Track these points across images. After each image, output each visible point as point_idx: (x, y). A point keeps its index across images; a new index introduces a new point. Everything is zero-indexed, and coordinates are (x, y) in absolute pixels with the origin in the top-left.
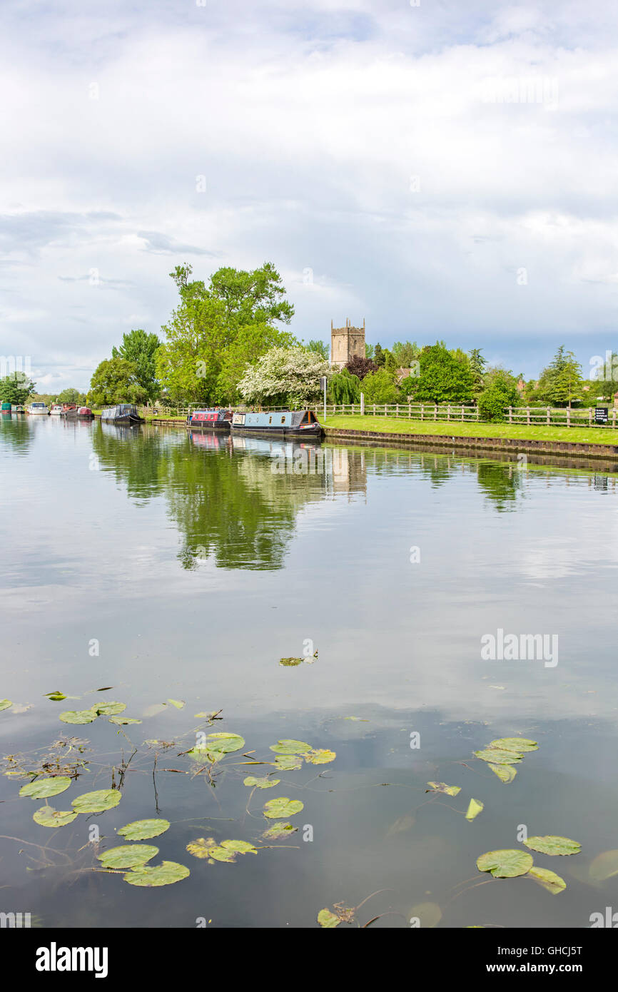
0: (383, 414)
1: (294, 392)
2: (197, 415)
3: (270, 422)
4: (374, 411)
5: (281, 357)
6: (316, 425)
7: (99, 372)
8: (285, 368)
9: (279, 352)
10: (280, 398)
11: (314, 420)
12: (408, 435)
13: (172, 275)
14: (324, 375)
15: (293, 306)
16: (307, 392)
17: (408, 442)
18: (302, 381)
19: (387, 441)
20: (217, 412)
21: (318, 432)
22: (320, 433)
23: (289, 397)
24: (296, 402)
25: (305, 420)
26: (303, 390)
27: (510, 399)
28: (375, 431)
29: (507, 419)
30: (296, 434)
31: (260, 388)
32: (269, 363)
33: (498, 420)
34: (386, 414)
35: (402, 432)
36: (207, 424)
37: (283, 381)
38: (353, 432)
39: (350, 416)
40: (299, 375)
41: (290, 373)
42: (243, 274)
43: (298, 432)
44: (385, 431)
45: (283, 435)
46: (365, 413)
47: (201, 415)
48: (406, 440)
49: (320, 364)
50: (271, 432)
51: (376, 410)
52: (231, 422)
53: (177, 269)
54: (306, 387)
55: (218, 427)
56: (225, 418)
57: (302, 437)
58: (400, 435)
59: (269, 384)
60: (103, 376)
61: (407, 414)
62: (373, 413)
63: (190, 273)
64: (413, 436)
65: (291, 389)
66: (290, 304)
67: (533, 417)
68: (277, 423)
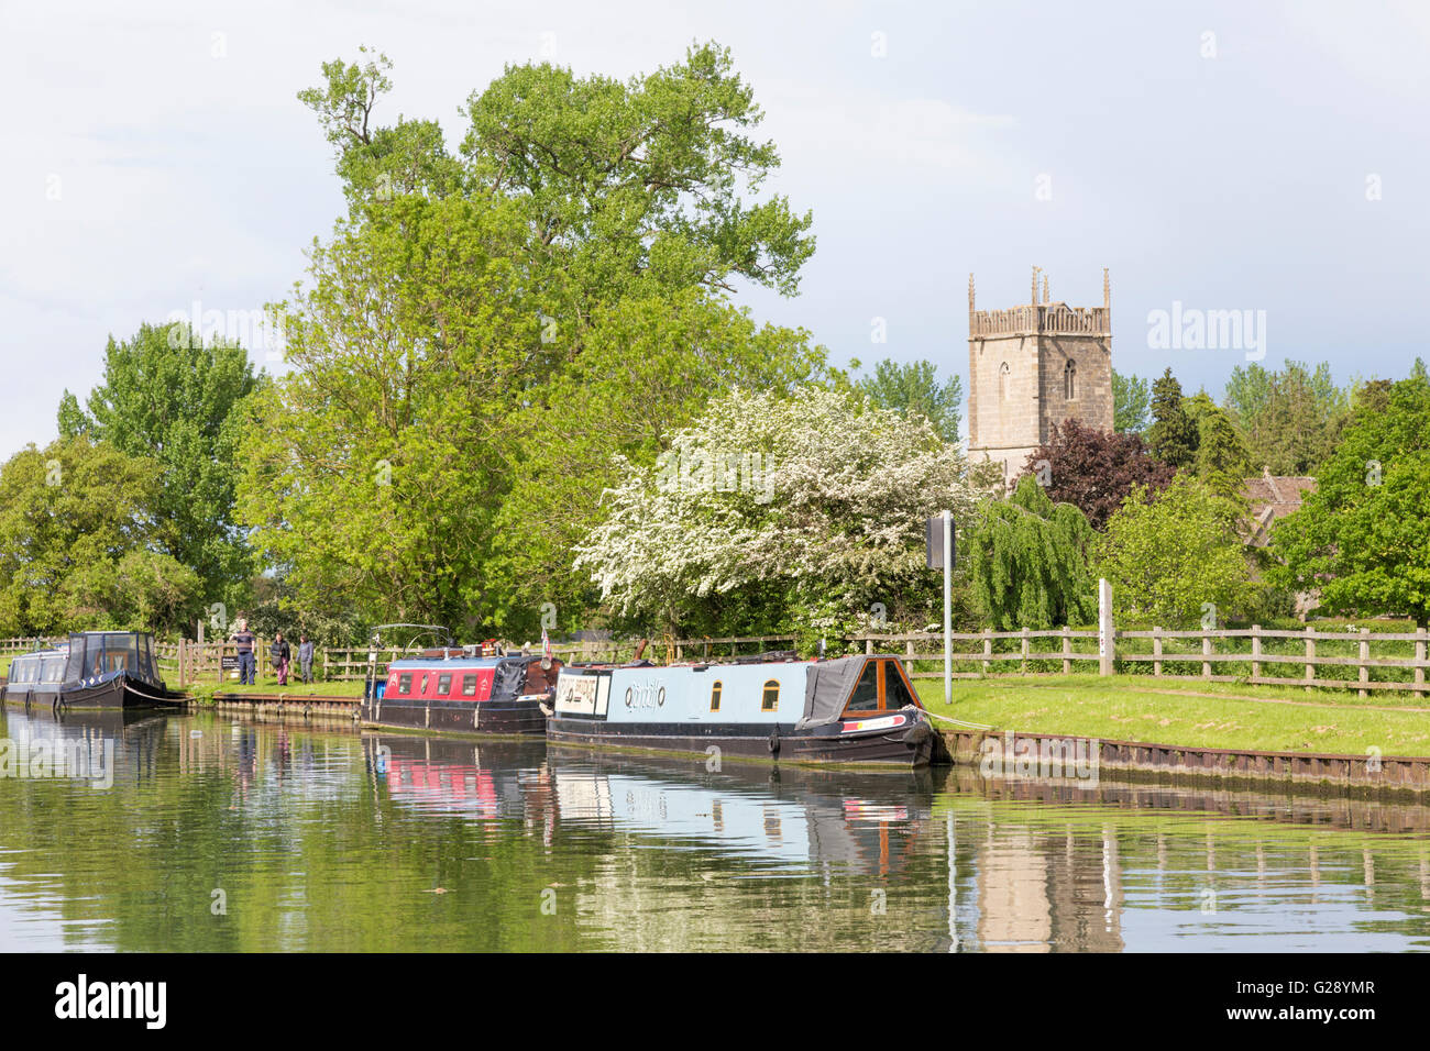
0: (1195, 668)
1: (816, 578)
3: (715, 705)
4: (1158, 654)
5: (761, 430)
6: (911, 715)
8: (776, 478)
9: (752, 410)
10: (755, 603)
11: (901, 694)
12: (1306, 760)
13: (310, 97)
14: (943, 504)
15: (808, 221)
16: (873, 579)
17: (1306, 790)
18: (851, 533)
19: (1216, 783)
20: (489, 664)
21: (921, 745)
22: (927, 751)
23: (797, 598)
24: (823, 620)
25: (863, 696)
26: (853, 570)
28: (1164, 739)
30: (823, 753)
31: (673, 563)
34: (1207, 669)
35: (1278, 745)
36: (446, 715)
37: (768, 532)
39: (1057, 677)
40: (837, 508)
41: (800, 497)
42: (604, 89)
43: (833, 743)
44: (1204, 741)
45: (768, 761)
46: (1120, 666)
47: (424, 674)
48: (1296, 778)
49: (927, 459)
51: (1166, 651)
52: (551, 704)
54: (867, 556)
55: (493, 727)
56: (522, 689)
57: (848, 766)
58: (1270, 759)
59: (709, 545)
61: (1298, 670)
62: (1151, 664)
63: (384, 86)
64: (1325, 761)
65: (803, 566)
66: (797, 211)
68: (743, 708)
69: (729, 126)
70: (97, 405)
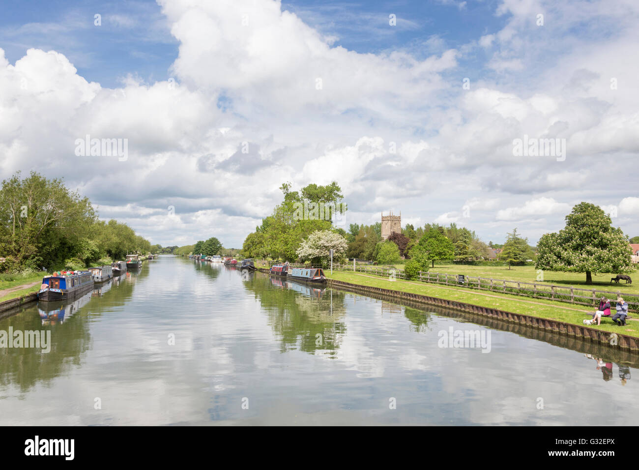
1: (324, 257)
2: (274, 268)
3: (301, 274)
5: (319, 236)
6: (323, 277)
7: (248, 240)
8: (320, 243)
9: (319, 234)
11: (322, 274)
13: (281, 188)
18: (329, 250)
21: (323, 281)
25: (316, 274)
27: (423, 266)
29: (419, 278)
30: (311, 282)
31: (307, 254)
32: (312, 239)
33: (414, 279)
36: (278, 273)
37: (318, 250)
38: (340, 282)
40: (326, 247)
41: (322, 245)
43: (313, 280)
45: (305, 282)
48: (361, 289)
50: (301, 280)
53: (283, 185)
57: (314, 284)
58: (359, 286)
59: (310, 251)
60: (249, 242)
62: (359, 270)
63: (291, 187)
64: (364, 287)
65: (323, 255)
67: (431, 278)
68: (304, 275)
69: (338, 193)
70: (261, 227)
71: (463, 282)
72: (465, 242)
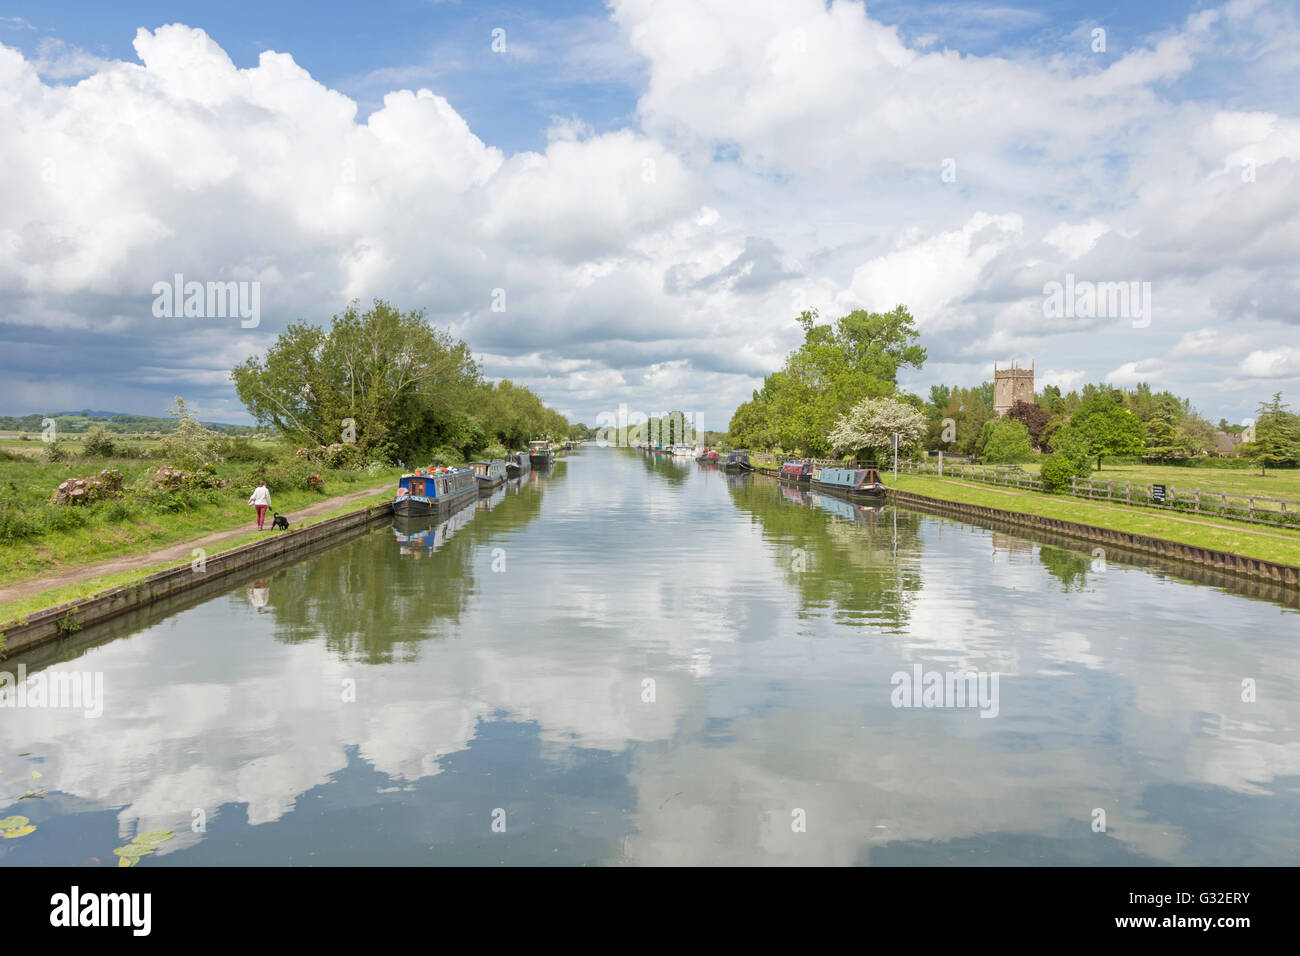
1: (881, 447)
2: (786, 467)
3: (838, 479)
5: (871, 409)
6: (878, 485)
7: (738, 415)
8: (874, 421)
9: (872, 404)
11: (877, 479)
13: (798, 319)
15: (926, 350)
18: (890, 436)
20: (801, 465)
21: (880, 493)
22: (882, 494)
25: (867, 480)
27: (1079, 467)
29: (1071, 490)
30: (857, 493)
31: (849, 441)
32: (858, 415)
33: (1059, 491)
36: (793, 477)
37: (870, 435)
40: (885, 429)
41: (877, 426)
42: (875, 316)
43: (860, 491)
45: (845, 494)
46: (944, 474)
47: (789, 466)
48: (954, 508)
50: (838, 490)
52: (812, 476)
53: (803, 314)
55: (801, 481)
56: (807, 471)
57: (862, 497)
58: (949, 503)
59: (855, 436)
60: (740, 420)
63: (818, 316)
65: (878, 444)
66: (922, 347)
67: (1095, 489)
68: (843, 481)
69: (909, 327)
70: (762, 392)
71: (1163, 499)
72: (1168, 420)
